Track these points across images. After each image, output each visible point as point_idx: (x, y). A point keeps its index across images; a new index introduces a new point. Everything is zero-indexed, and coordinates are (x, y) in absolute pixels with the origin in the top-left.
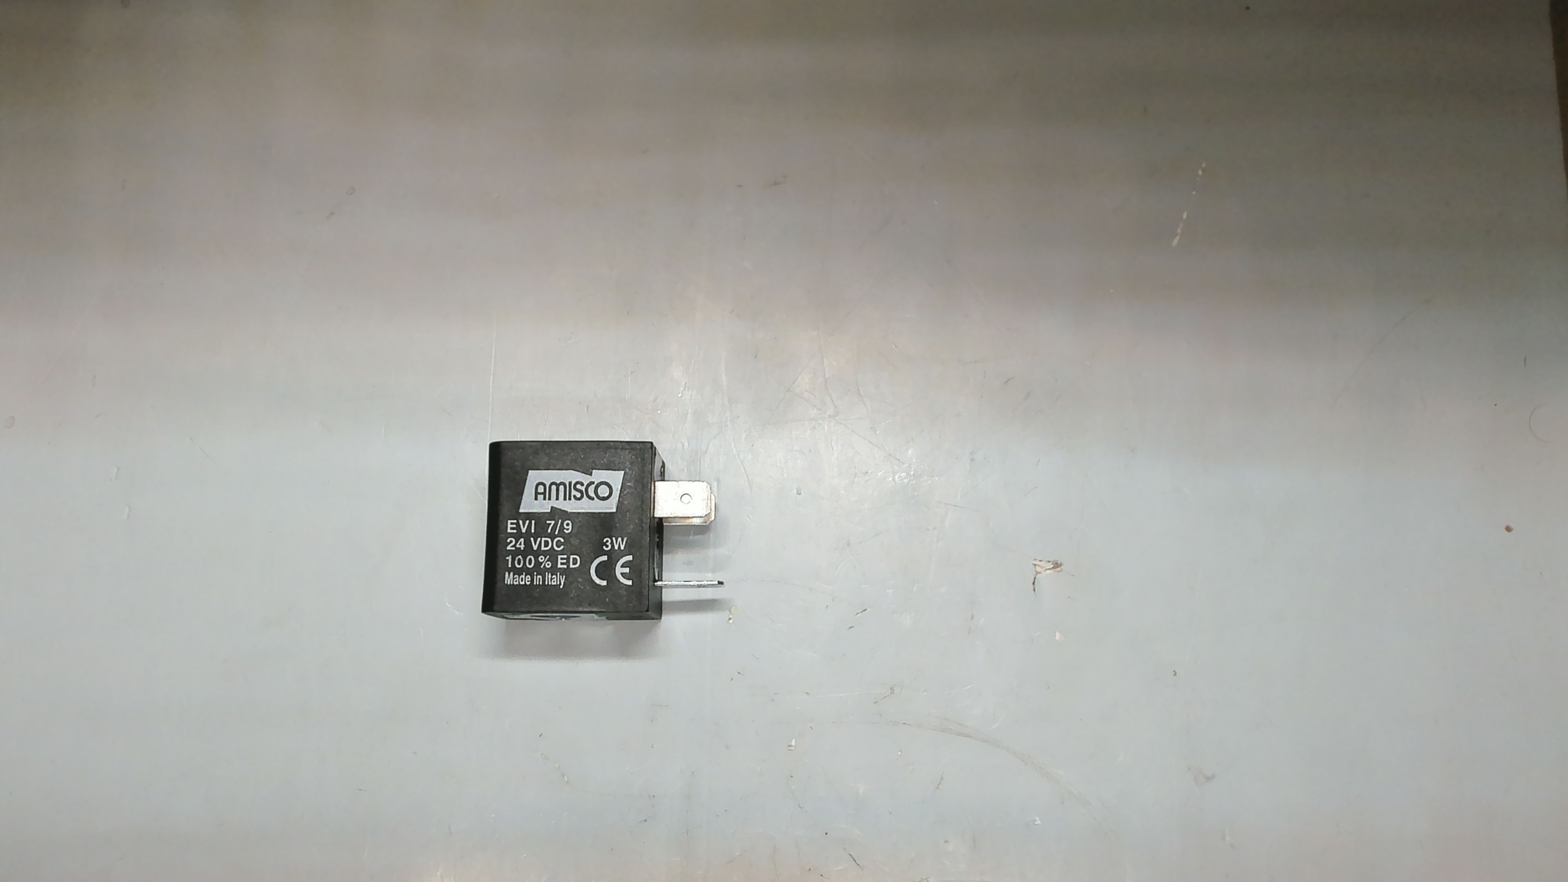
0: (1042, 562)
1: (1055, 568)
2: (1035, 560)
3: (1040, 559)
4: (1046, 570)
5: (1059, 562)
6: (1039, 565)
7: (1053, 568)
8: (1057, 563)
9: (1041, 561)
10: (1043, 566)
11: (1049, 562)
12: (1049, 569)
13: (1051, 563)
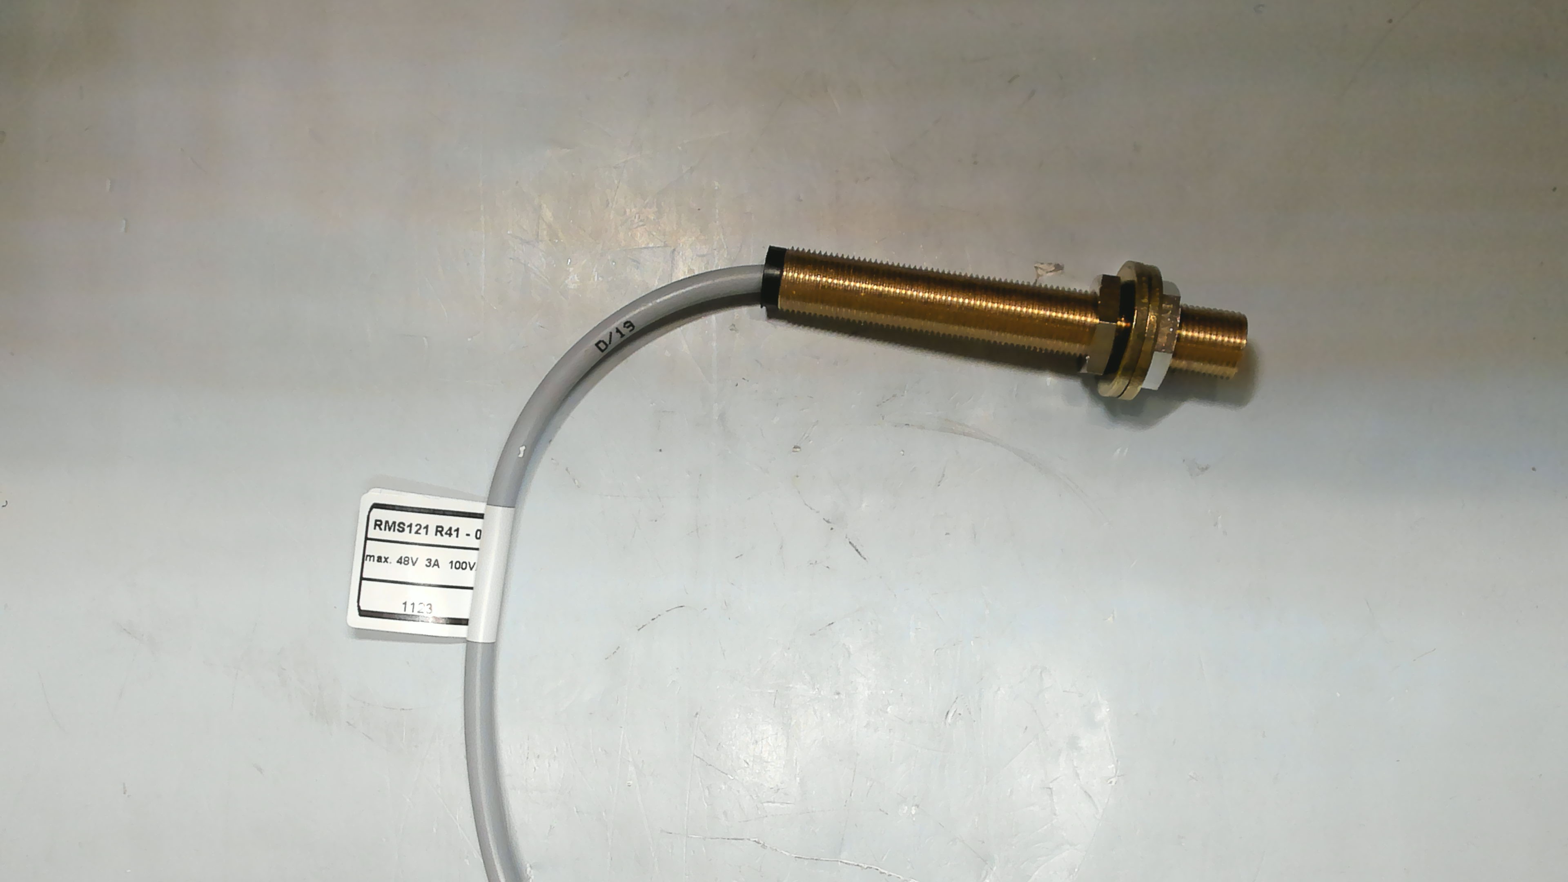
0: (1045, 265)
1: (1058, 270)
2: (1038, 263)
3: (1042, 262)
4: (1047, 272)
5: (1061, 264)
6: (1040, 268)
7: (1054, 271)
8: (1058, 265)
9: (1042, 264)
10: (1044, 268)
11: (1050, 264)
12: (1051, 272)
13: (1051, 266)
